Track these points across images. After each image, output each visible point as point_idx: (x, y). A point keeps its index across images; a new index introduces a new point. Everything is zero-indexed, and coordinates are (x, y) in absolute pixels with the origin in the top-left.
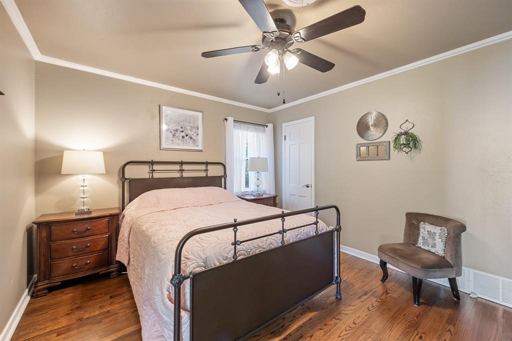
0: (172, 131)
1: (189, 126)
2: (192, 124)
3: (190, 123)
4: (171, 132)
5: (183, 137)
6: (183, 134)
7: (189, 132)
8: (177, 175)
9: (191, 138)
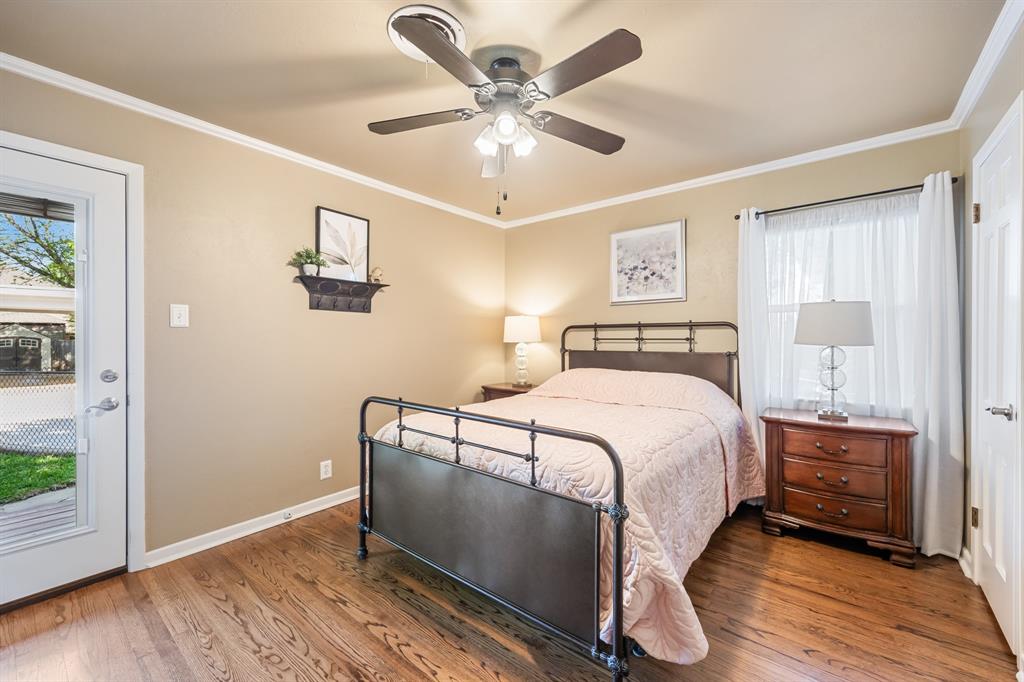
0: (627, 271)
1: (658, 255)
2: (662, 251)
3: (659, 249)
4: (626, 274)
5: (646, 278)
6: (647, 273)
7: (657, 267)
8: (633, 347)
9: (661, 277)
